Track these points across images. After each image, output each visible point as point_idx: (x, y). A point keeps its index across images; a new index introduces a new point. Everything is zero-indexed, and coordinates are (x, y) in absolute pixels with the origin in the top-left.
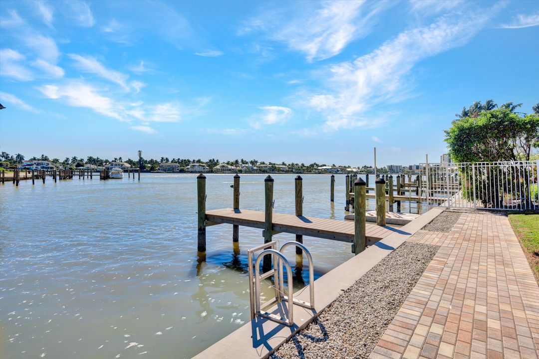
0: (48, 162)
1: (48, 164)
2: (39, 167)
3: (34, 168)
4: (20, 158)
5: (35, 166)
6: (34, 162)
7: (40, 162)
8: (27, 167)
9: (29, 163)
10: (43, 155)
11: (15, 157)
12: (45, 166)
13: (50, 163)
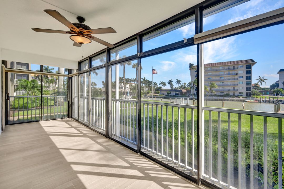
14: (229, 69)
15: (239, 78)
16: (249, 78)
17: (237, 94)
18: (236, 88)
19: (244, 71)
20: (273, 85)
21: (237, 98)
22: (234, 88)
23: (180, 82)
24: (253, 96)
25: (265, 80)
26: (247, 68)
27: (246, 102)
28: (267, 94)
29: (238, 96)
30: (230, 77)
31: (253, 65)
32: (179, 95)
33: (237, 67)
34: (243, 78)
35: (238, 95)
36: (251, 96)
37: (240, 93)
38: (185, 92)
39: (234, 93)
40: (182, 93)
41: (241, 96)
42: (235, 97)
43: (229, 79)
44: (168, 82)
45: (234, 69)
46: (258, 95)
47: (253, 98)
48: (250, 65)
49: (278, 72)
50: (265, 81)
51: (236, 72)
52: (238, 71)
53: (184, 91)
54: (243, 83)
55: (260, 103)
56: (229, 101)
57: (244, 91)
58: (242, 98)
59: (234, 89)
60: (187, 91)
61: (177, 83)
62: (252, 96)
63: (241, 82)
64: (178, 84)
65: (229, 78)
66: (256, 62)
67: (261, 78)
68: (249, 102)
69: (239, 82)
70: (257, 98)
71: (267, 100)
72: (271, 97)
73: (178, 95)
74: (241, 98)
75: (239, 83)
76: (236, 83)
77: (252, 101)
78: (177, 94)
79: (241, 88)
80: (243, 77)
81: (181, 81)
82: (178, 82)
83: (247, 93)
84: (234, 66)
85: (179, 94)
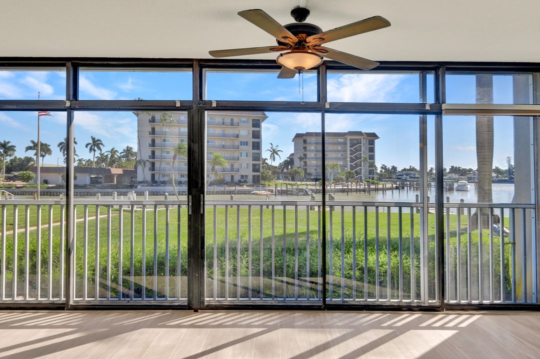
0: (415, 173)
1: (415, 174)
2: (408, 177)
3: (404, 178)
4: (394, 168)
5: (405, 176)
6: (404, 172)
7: (408, 172)
8: (399, 177)
9: (400, 174)
10: (410, 166)
11: (390, 168)
12: (412, 176)
13: (416, 173)
14: (223, 123)
15: (241, 145)
16: (257, 146)
17: (237, 178)
18: (236, 166)
19: (249, 131)
20: (285, 161)
21: (238, 188)
22: (232, 165)
23: (101, 146)
24: (264, 183)
25: (279, 151)
26: (254, 126)
27: (254, 194)
28: (281, 178)
29: (240, 183)
30: (225, 141)
31: (263, 121)
32: (100, 183)
33: (237, 122)
34: (247, 145)
35: (240, 181)
36: (260, 182)
37: (242, 176)
38: (119, 176)
39: (232, 177)
40: (110, 177)
41: (245, 182)
42: (235, 186)
43: (224, 147)
44: (61, 144)
45: (232, 124)
46: (270, 180)
47: (264, 185)
48: (259, 120)
49: (293, 139)
50: (279, 153)
51: (236, 132)
52: (239, 131)
53: (116, 171)
54: (247, 156)
55: (275, 195)
56: (224, 194)
57: (250, 173)
58: (247, 186)
59: (232, 169)
60: (123, 171)
61: (89, 146)
62: (262, 182)
63: (244, 155)
64: (95, 151)
65: (223, 143)
66: (267, 115)
67: (274, 148)
68: (258, 194)
69: (241, 153)
70: (269, 185)
71: (283, 189)
72: (289, 184)
73: (98, 183)
74: (245, 188)
75: (241, 156)
76: (236, 154)
77: (263, 192)
78: (94, 182)
79: (244, 165)
80: (247, 142)
81: (102, 144)
82: (96, 144)
83: (254, 176)
84: (233, 119)
85: (99, 181)
